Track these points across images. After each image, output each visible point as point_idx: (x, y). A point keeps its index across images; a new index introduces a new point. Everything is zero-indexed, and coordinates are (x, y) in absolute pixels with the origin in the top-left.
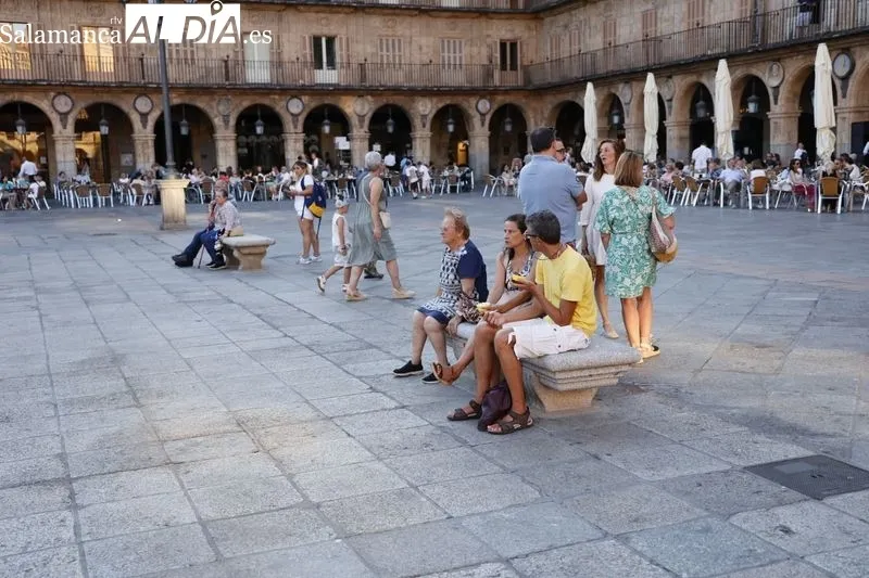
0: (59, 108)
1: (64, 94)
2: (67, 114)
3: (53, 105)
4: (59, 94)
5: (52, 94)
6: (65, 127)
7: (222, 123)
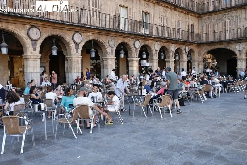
0: (32, 36)
1: (35, 27)
2: (36, 41)
3: (28, 34)
4: (32, 26)
5: (28, 26)
6: (35, 49)
7: (110, 51)
